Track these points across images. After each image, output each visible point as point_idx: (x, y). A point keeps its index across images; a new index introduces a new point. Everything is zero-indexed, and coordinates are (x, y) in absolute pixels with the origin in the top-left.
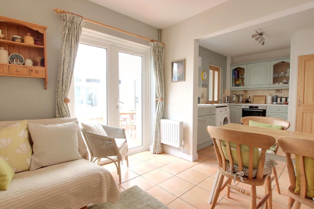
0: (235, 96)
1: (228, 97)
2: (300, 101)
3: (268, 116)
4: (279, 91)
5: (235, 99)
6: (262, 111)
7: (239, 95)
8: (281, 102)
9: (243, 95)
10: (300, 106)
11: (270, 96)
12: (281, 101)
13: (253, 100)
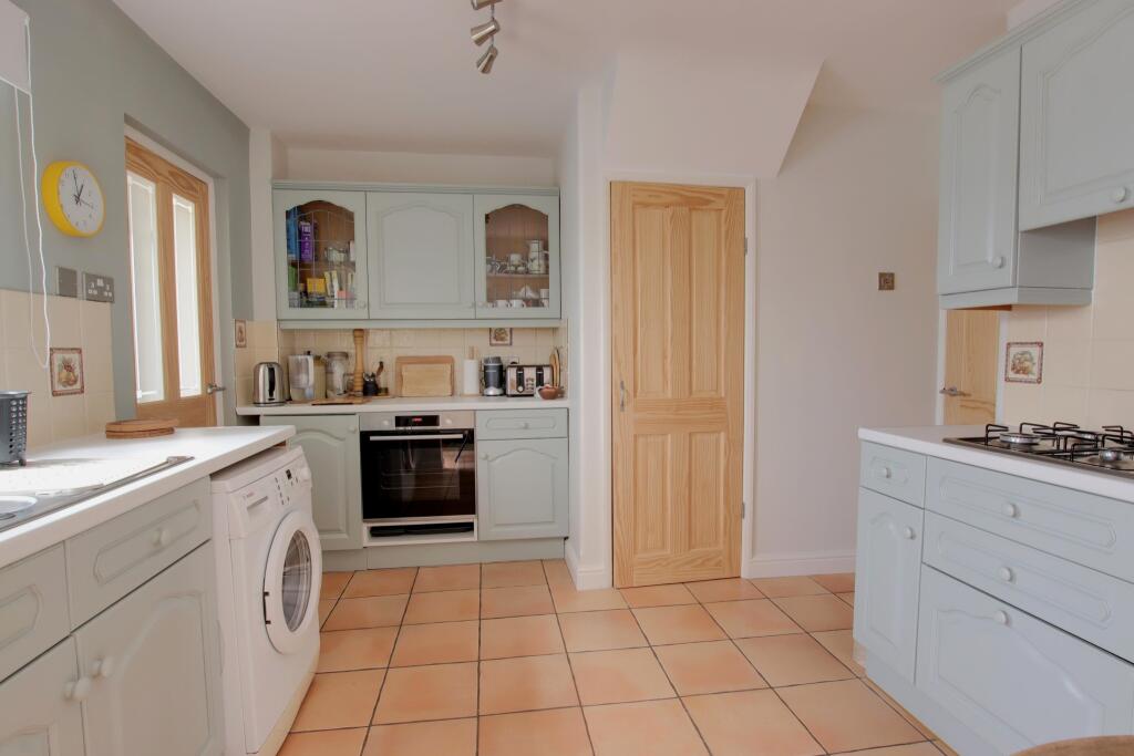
0: (310, 359)
1: (272, 371)
2: (625, 384)
3: (487, 457)
4: (502, 339)
5: (309, 377)
6: (461, 436)
7: (329, 355)
8: (521, 389)
9: (346, 355)
10: (626, 408)
11: (472, 358)
12: (520, 381)
13: (400, 377)
